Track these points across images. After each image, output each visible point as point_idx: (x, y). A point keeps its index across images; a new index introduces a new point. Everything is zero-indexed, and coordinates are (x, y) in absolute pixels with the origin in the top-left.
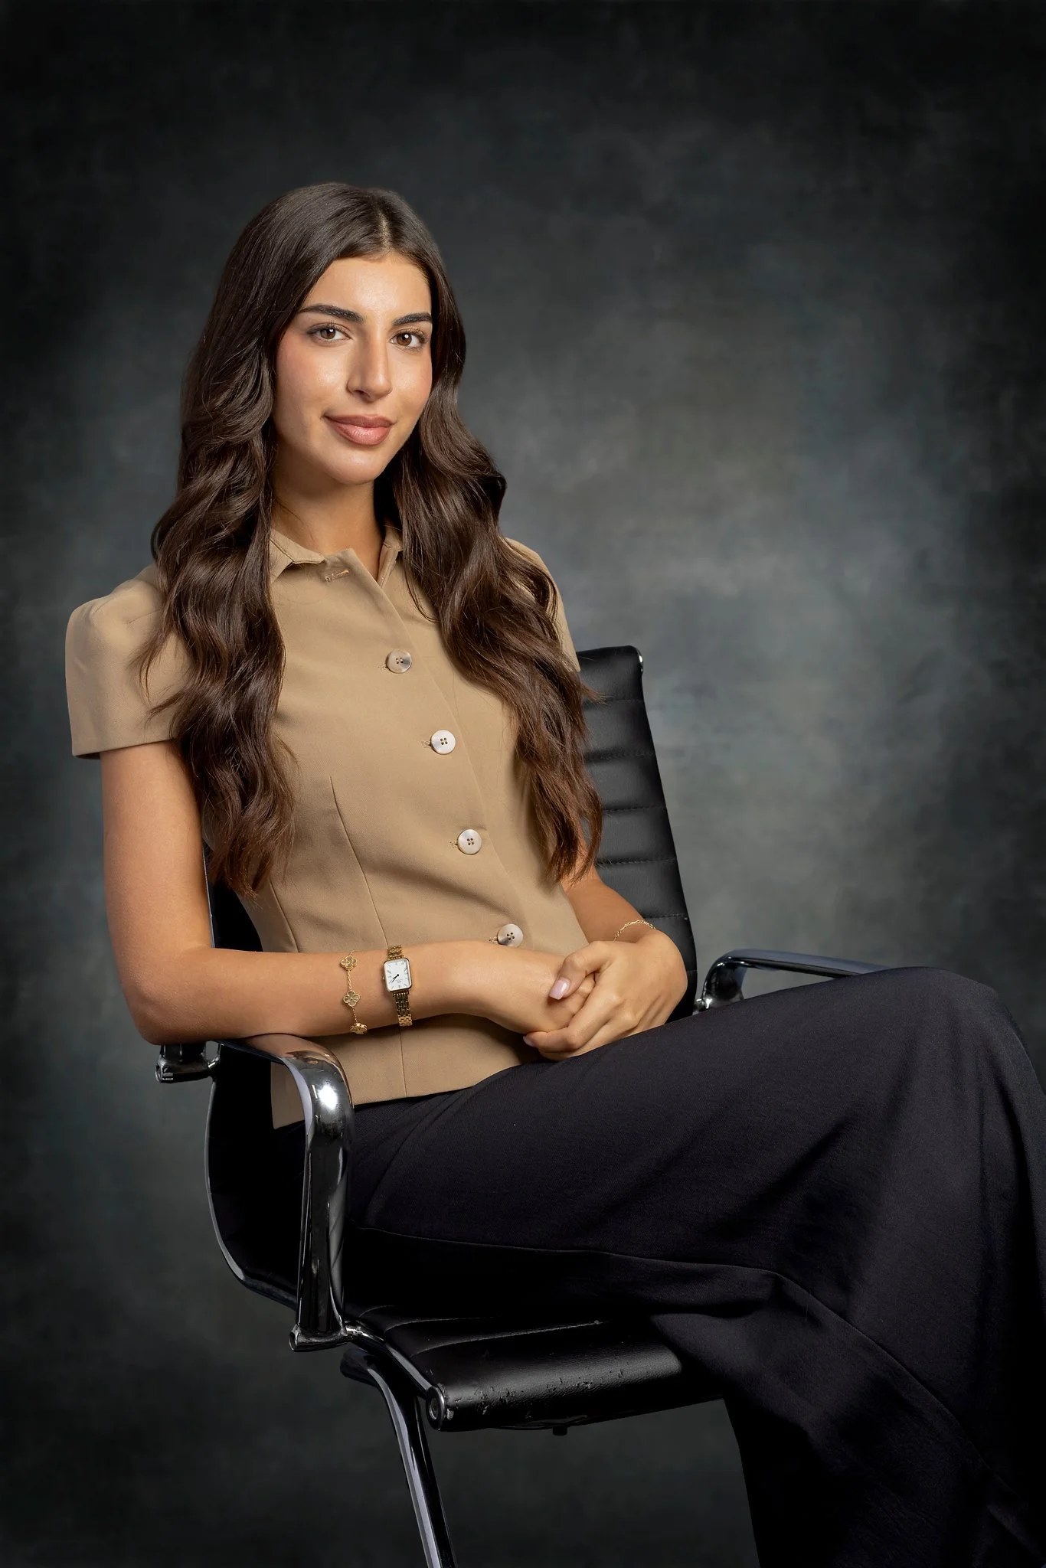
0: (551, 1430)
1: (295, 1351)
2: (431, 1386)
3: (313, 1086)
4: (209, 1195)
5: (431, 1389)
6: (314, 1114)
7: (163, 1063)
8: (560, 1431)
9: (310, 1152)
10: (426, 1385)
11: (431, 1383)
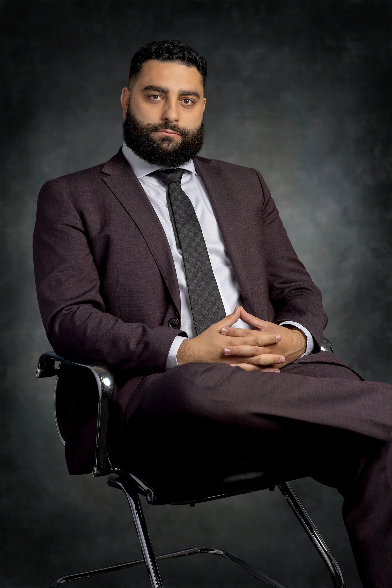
0: (189, 505)
1: (95, 476)
2: (148, 488)
3: (101, 378)
4: (56, 419)
5: (148, 490)
6: (102, 388)
7: (39, 370)
8: (192, 505)
9: (100, 402)
10: (146, 488)
11: (148, 487)
